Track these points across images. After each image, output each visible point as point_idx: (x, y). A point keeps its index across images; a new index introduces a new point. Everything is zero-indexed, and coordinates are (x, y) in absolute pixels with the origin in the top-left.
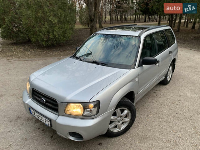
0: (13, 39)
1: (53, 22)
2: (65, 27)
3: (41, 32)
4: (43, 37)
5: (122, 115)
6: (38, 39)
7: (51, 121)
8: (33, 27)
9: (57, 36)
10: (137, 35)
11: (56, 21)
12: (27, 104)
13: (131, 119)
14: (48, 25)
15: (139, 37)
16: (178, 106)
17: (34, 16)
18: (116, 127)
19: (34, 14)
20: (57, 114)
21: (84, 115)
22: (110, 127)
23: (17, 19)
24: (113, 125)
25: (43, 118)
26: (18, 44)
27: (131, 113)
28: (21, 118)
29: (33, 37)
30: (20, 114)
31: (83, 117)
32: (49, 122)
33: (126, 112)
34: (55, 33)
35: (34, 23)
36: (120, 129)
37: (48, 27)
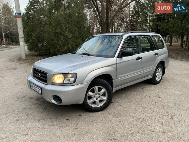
0: (37, 51)
1: (68, 36)
2: (78, 41)
3: (58, 44)
4: (59, 49)
5: (99, 93)
6: (56, 50)
7: (41, 89)
8: (53, 40)
9: (70, 48)
10: (121, 35)
11: (71, 36)
12: (29, 80)
13: (108, 98)
14: (64, 39)
15: (122, 36)
16: (159, 98)
17: (54, 32)
18: (94, 103)
19: (54, 30)
20: (46, 84)
21: (64, 83)
22: (89, 102)
23: (41, 35)
24: (92, 101)
25: (37, 87)
26: (40, 56)
27: (108, 93)
28: (26, 97)
29: (52, 49)
30: (26, 95)
31: (63, 84)
32: (40, 90)
33: (103, 91)
34: (70, 46)
35: (53, 37)
36: (98, 105)
37: (63, 41)
